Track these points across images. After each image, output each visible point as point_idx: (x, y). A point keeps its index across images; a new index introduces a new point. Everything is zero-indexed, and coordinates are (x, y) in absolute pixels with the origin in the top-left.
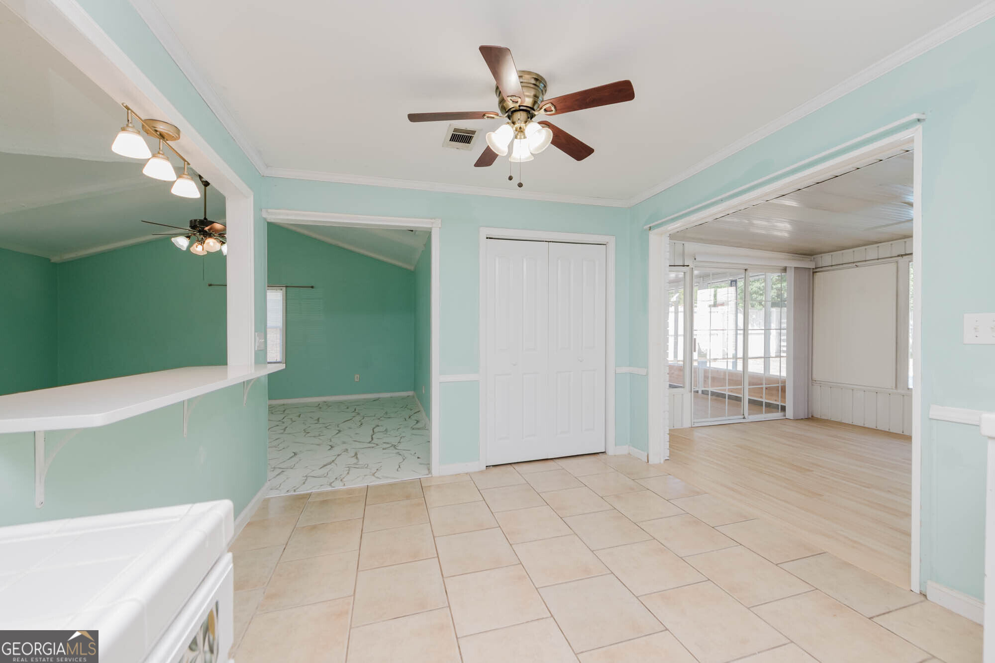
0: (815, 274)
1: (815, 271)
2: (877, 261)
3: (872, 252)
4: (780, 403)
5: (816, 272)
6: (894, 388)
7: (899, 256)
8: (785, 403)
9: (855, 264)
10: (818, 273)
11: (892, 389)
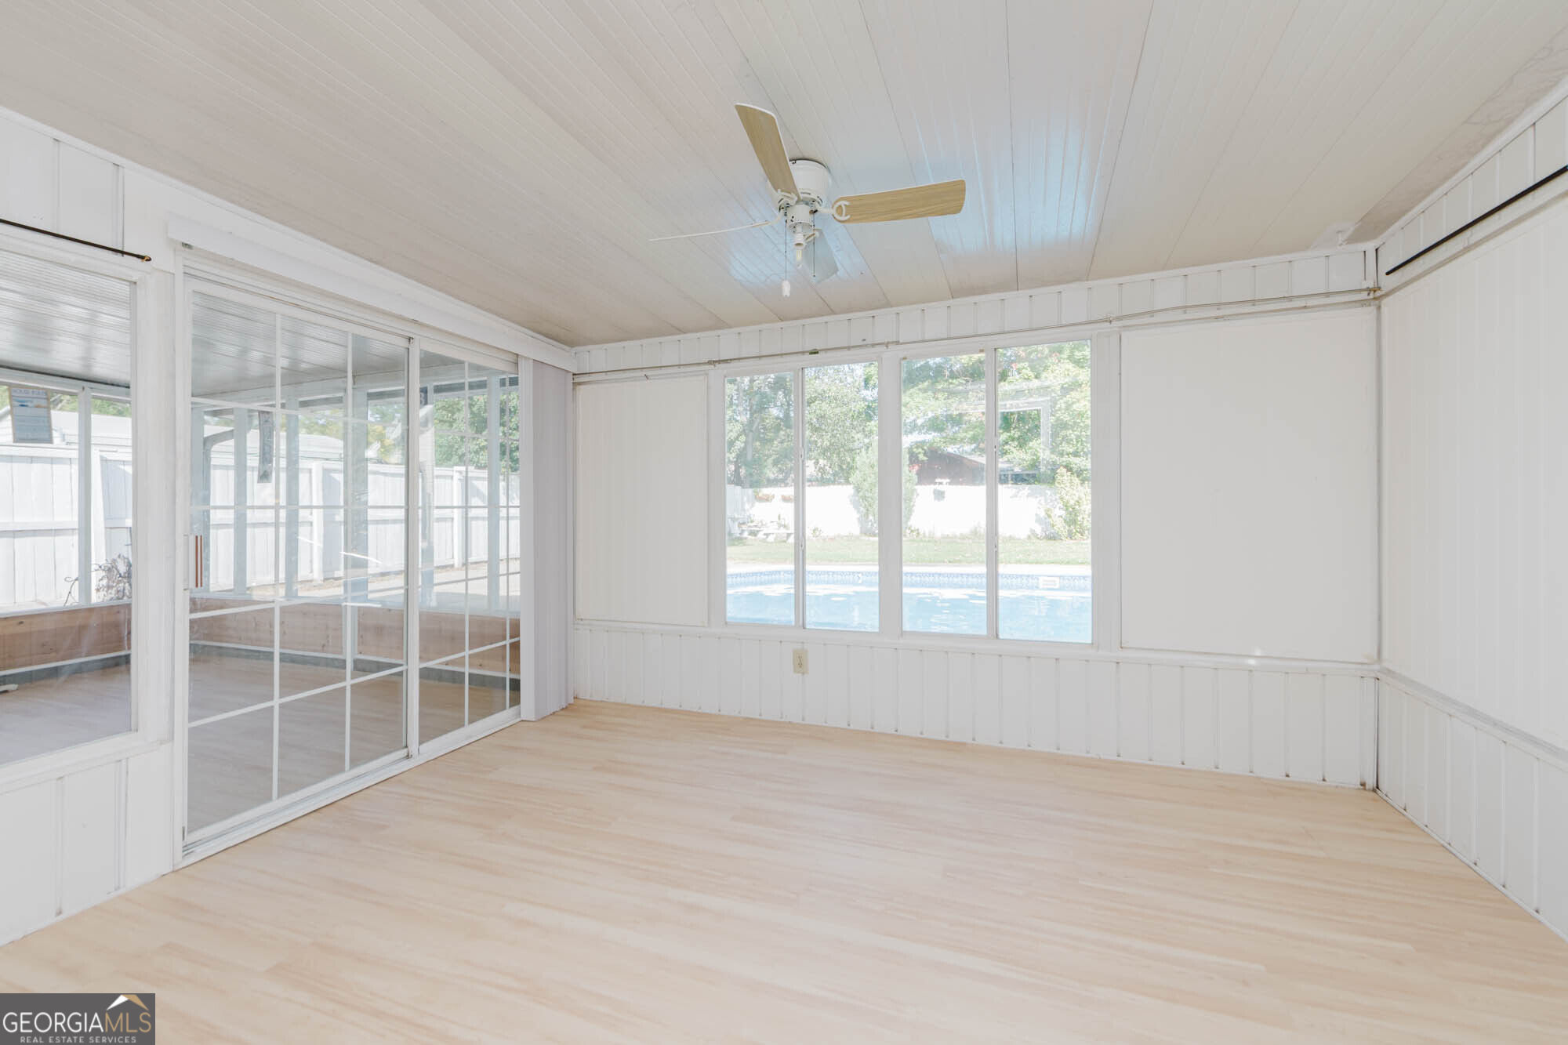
0: (578, 387)
1: (577, 379)
2: (676, 370)
3: (670, 350)
4: (508, 676)
5: (580, 384)
6: (706, 625)
7: (710, 363)
8: (518, 672)
9: (646, 371)
10: (582, 387)
11: (704, 627)
